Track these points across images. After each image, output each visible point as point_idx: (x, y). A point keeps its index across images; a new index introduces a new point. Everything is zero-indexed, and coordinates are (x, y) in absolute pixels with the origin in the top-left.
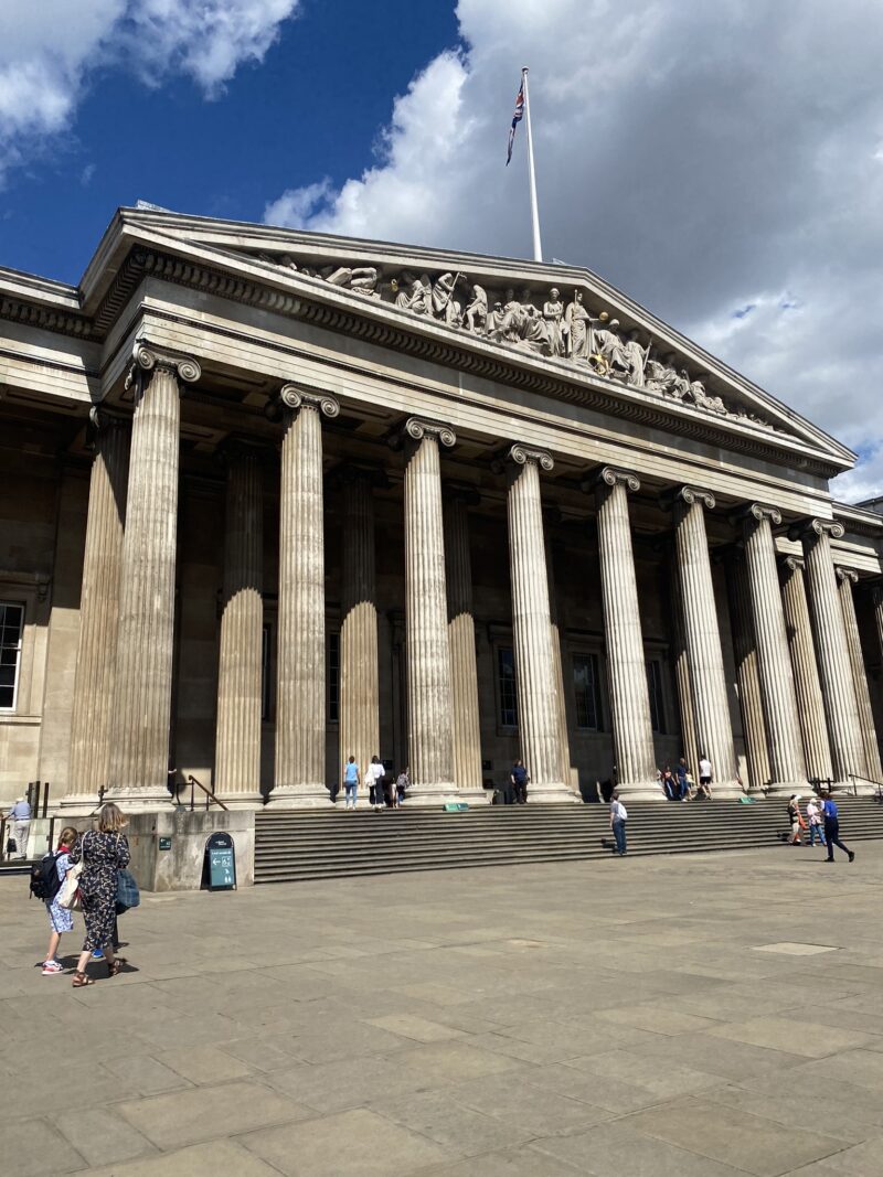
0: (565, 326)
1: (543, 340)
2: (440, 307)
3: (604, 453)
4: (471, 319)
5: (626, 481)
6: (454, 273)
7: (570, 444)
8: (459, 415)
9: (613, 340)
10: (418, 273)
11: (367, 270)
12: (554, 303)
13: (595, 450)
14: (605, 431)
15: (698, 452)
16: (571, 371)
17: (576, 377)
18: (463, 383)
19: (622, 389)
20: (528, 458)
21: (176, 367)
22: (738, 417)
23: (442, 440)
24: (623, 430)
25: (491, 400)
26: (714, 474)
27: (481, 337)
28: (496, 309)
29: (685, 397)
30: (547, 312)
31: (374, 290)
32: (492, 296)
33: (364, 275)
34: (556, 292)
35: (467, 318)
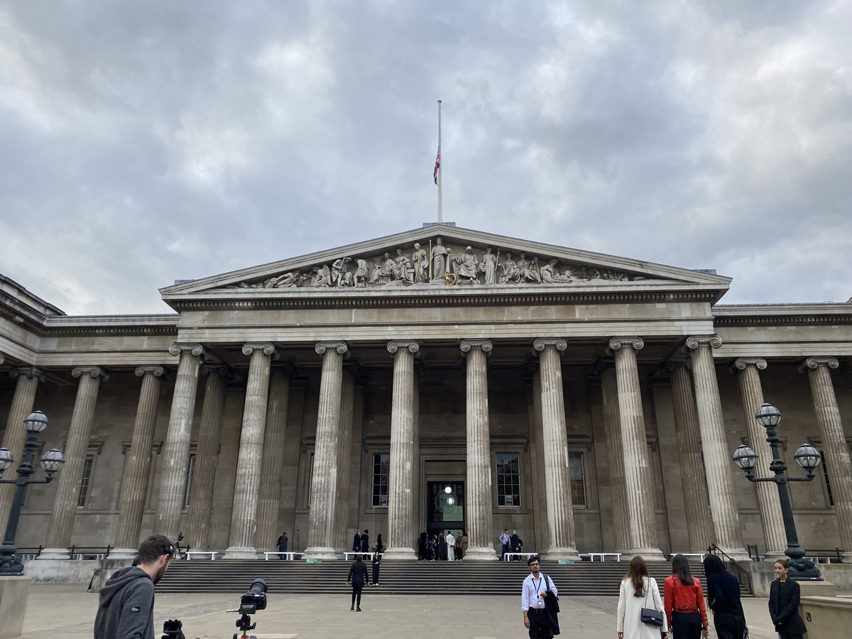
0: (425, 263)
1: (402, 278)
2: (334, 279)
3: (462, 332)
4: (356, 280)
5: (481, 346)
7: (433, 332)
8: (351, 334)
9: (470, 259)
12: (417, 250)
13: (454, 332)
14: (463, 318)
15: (553, 312)
16: (422, 290)
17: (426, 293)
18: (355, 315)
19: (465, 290)
20: (399, 348)
21: (191, 350)
22: (589, 280)
23: (338, 350)
24: (480, 314)
25: (374, 320)
26: (568, 325)
27: (358, 289)
28: (374, 268)
29: (528, 281)
30: (414, 259)
31: (294, 283)
32: (378, 259)
33: (285, 278)
34: (417, 245)
35: (353, 279)
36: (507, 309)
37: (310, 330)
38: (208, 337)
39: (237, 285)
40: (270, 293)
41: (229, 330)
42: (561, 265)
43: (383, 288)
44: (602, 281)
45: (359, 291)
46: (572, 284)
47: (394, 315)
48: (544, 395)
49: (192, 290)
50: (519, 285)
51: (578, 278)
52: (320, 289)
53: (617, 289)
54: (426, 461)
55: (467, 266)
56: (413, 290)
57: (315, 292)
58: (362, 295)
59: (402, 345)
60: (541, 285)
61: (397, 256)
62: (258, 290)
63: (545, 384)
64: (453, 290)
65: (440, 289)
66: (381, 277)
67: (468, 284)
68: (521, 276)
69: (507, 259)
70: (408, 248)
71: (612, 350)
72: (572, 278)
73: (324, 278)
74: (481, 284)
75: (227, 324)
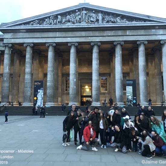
0: (80, 17)
1: (72, 22)
2: (51, 22)
3: (91, 39)
4: (58, 22)
5: (97, 44)
6: (53, 15)
7: (82, 39)
8: (57, 40)
9: (94, 15)
10: (46, 18)
11: (35, 21)
12: (77, 12)
14: (92, 35)
15: (120, 33)
16: (79, 26)
17: (80, 27)
18: (58, 34)
19: (93, 26)
20: (72, 44)
21: (8, 45)
22: (132, 22)
23: (53, 45)
24: (97, 33)
25: (64, 36)
26: (124, 37)
27: (58, 25)
28: (63, 18)
29: (112, 22)
30: (76, 15)
31: (38, 24)
32: (64, 16)
33: (35, 22)
34: (77, 10)
35: (57, 22)
36: (106, 32)
37: (44, 39)
38: (13, 41)
39: (21, 24)
40: (31, 27)
41: (19, 39)
42: (123, 17)
43: (66, 25)
44: (136, 22)
45: (59, 26)
46: (126, 23)
47: (70, 34)
48: (116, 59)
49: (7, 26)
50: (110, 24)
51: (129, 21)
52: (47, 25)
53: (140, 25)
54: (81, 79)
55: (93, 17)
56: (76, 26)
57: (45, 26)
58: (60, 27)
59: (73, 44)
60: (117, 24)
61: (71, 14)
62: (27, 26)
63: (117, 55)
64: (88, 25)
65: (85, 25)
66: (66, 21)
67: (93, 23)
68: (110, 21)
69: (106, 15)
70: (74, 12)
71: (138, 45)
72: (126, 21)
73: (47, 22)
74: (98, 23)
75: (18, 37)
